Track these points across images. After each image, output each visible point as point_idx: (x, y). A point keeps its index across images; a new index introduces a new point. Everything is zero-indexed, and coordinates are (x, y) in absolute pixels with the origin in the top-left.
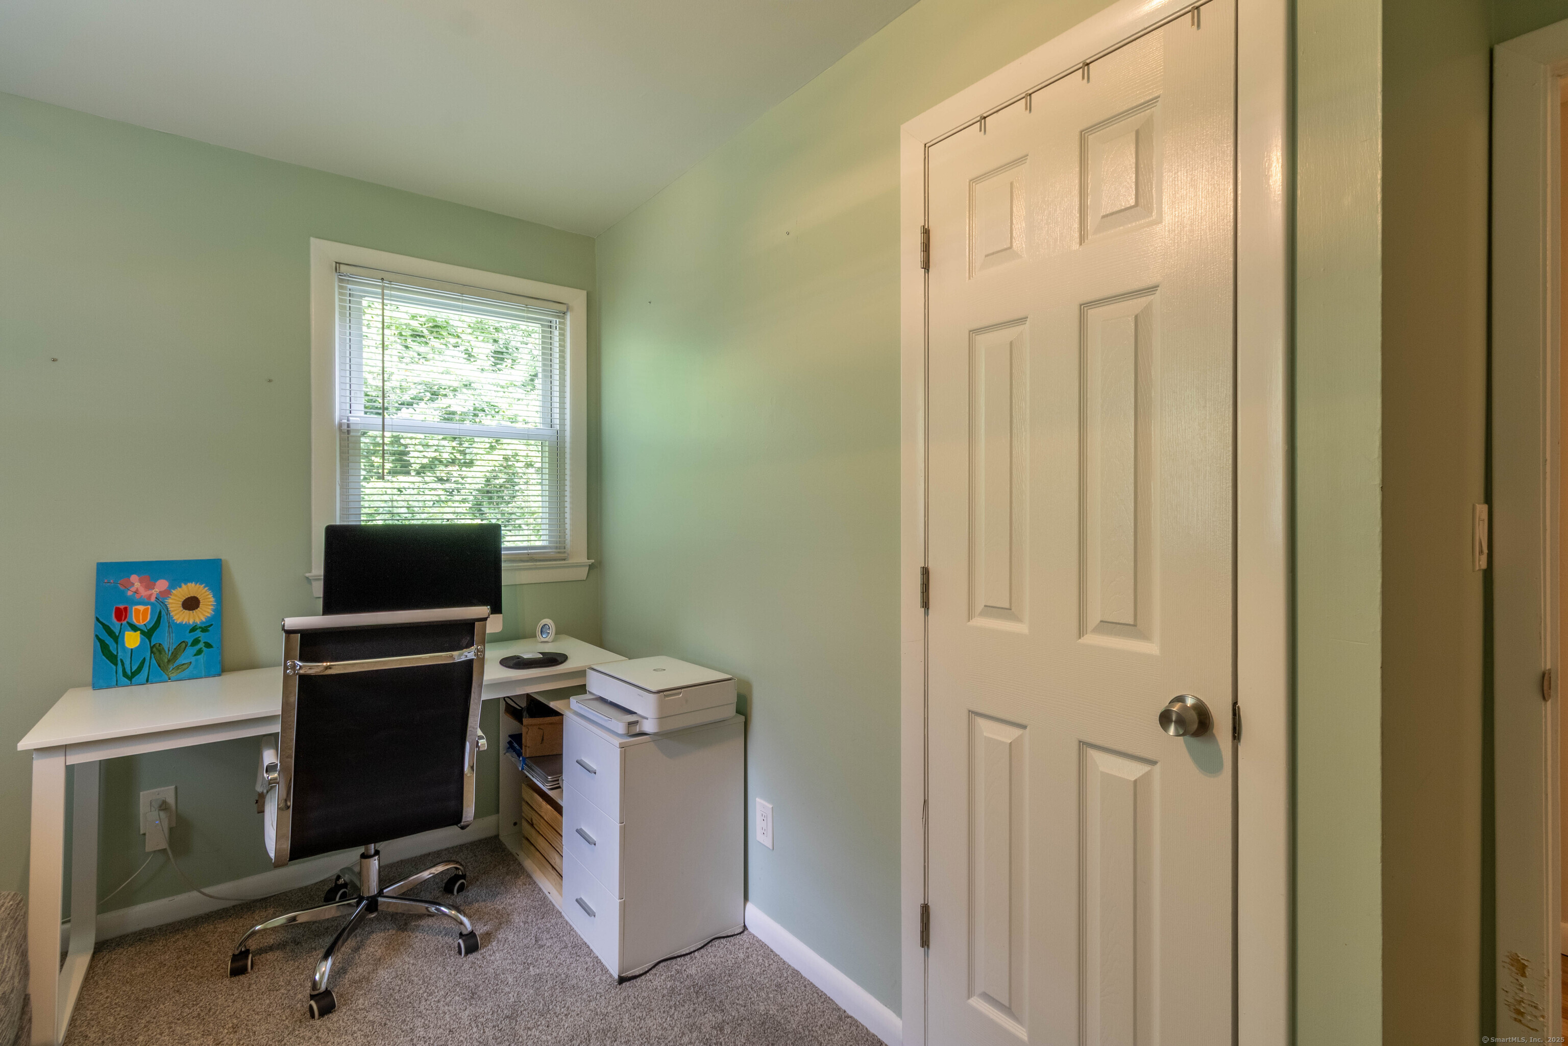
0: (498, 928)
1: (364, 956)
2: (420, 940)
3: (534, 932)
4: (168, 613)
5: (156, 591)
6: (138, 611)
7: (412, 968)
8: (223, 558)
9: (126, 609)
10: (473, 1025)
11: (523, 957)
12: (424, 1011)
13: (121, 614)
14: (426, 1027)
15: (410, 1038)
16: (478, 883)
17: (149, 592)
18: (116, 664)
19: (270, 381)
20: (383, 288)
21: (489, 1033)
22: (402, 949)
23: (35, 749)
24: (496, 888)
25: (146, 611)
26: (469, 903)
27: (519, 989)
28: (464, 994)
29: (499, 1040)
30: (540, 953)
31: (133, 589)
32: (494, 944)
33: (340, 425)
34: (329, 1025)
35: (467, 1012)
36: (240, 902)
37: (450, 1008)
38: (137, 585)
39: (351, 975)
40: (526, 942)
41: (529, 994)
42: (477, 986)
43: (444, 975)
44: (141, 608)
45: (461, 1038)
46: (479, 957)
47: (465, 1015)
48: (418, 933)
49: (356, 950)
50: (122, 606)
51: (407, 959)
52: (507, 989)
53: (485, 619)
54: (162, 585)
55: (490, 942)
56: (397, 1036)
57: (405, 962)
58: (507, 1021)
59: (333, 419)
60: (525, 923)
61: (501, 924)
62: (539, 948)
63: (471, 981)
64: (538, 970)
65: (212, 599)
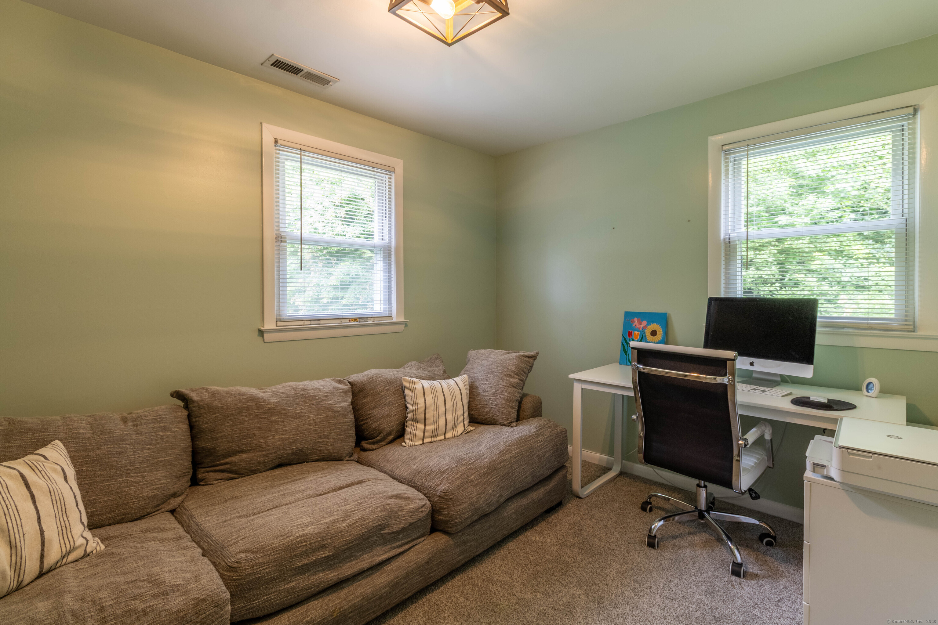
0: (764, 577)
1: (690, 538)
2: (720, 552)
3: (784, 596)
4: (645, 336)
5: (642, 326)
6: (635, 333)
7: (702, 559)
8: (668, 313)
9: (632, 332)
10: (696, 604)
11: (760, 601)
12: (684, 579)
13: (630, 334)
14: (677, 585)
15: (665, 583)
16: (785, 549)
17: (640, 326)
18: (627, 356)
19: (689, 221)
20: (748, 150)
21: (697, 614)
22: (708, 548)
23: (575, 379)
24: (792, 558)
25: (638, 333)
26: (766, 554)
27: (737, 612)
28: (709, 589)
29: (697, 621)
30: (772, 608)
31: (635, 324)
32: (753, 582)
33: (725, 239)
34: (648, 552)
35: (700, 597)
36: (671, 484)
37: (695, 588)
38: (636, 322)
39: (677, 542)
40: (772, 596)
41: (738, 618)
42: (718, 591)
43: (710, 574)
44: (637, 332)
45: (684, 604)
46: (738, 581)
47: (697, 597)
48: (723, 547)
49: (690, 533)
50: (630, 331)
51: (704, 554)
52: (730, 607)
53: (733, 360)
54: (644, 323)
55: (753, 579)
56: (662, 578)
57: (703, 555)
58: (712, 618)
59: (720, 237)
60: (785, 587)
61: (770, 576)
62: (775, 605)
63: (719, 587)
64: (759, 614)
65: (662, 332)
